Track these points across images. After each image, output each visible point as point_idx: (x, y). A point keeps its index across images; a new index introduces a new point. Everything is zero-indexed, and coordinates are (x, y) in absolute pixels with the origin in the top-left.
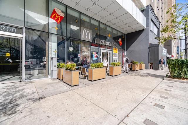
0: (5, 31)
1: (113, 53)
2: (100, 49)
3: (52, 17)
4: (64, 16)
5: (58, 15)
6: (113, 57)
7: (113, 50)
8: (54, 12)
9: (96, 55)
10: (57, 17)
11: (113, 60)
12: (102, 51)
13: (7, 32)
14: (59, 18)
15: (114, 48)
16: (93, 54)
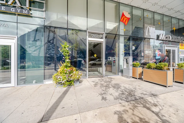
0: (94, 37)
1: (180, 49)
2: (164, 46)
3: (122, 20)
4: (130, 17)
5: (126, 17)
6: (180, 55)
7: (179, 46)
8: (123, 15)
9: (159, 54)
10: (125, 19)
11: (180, 59)
12: (166, 48)
13: (95, 38)
14: (126, 19)
15: (180, 44)
16: (157, 52)
